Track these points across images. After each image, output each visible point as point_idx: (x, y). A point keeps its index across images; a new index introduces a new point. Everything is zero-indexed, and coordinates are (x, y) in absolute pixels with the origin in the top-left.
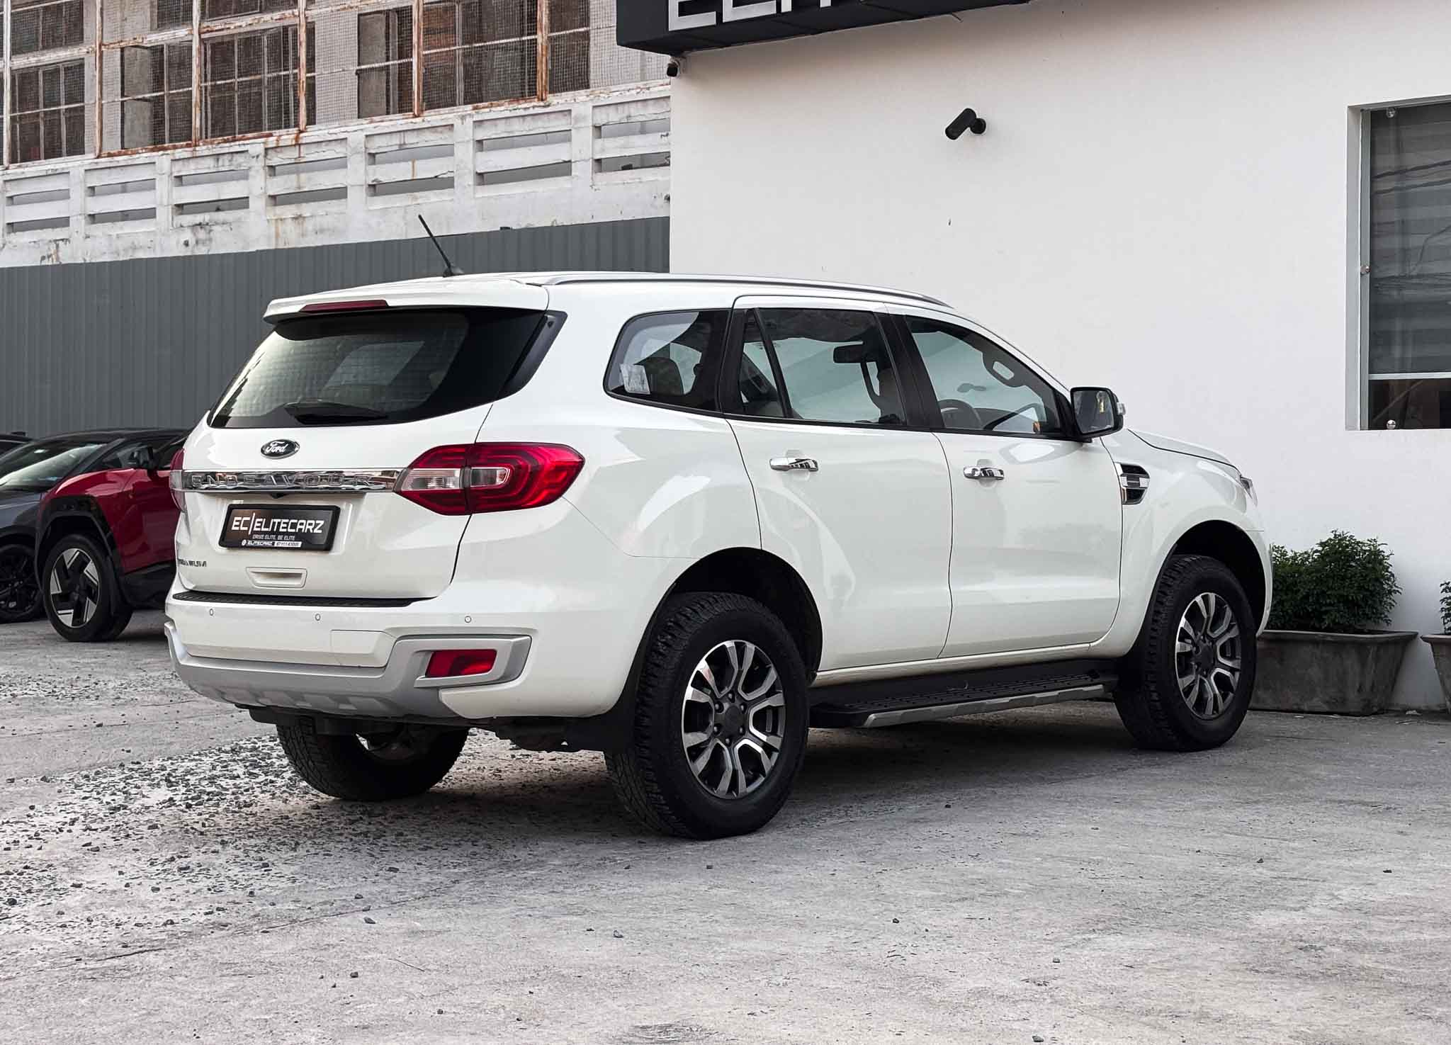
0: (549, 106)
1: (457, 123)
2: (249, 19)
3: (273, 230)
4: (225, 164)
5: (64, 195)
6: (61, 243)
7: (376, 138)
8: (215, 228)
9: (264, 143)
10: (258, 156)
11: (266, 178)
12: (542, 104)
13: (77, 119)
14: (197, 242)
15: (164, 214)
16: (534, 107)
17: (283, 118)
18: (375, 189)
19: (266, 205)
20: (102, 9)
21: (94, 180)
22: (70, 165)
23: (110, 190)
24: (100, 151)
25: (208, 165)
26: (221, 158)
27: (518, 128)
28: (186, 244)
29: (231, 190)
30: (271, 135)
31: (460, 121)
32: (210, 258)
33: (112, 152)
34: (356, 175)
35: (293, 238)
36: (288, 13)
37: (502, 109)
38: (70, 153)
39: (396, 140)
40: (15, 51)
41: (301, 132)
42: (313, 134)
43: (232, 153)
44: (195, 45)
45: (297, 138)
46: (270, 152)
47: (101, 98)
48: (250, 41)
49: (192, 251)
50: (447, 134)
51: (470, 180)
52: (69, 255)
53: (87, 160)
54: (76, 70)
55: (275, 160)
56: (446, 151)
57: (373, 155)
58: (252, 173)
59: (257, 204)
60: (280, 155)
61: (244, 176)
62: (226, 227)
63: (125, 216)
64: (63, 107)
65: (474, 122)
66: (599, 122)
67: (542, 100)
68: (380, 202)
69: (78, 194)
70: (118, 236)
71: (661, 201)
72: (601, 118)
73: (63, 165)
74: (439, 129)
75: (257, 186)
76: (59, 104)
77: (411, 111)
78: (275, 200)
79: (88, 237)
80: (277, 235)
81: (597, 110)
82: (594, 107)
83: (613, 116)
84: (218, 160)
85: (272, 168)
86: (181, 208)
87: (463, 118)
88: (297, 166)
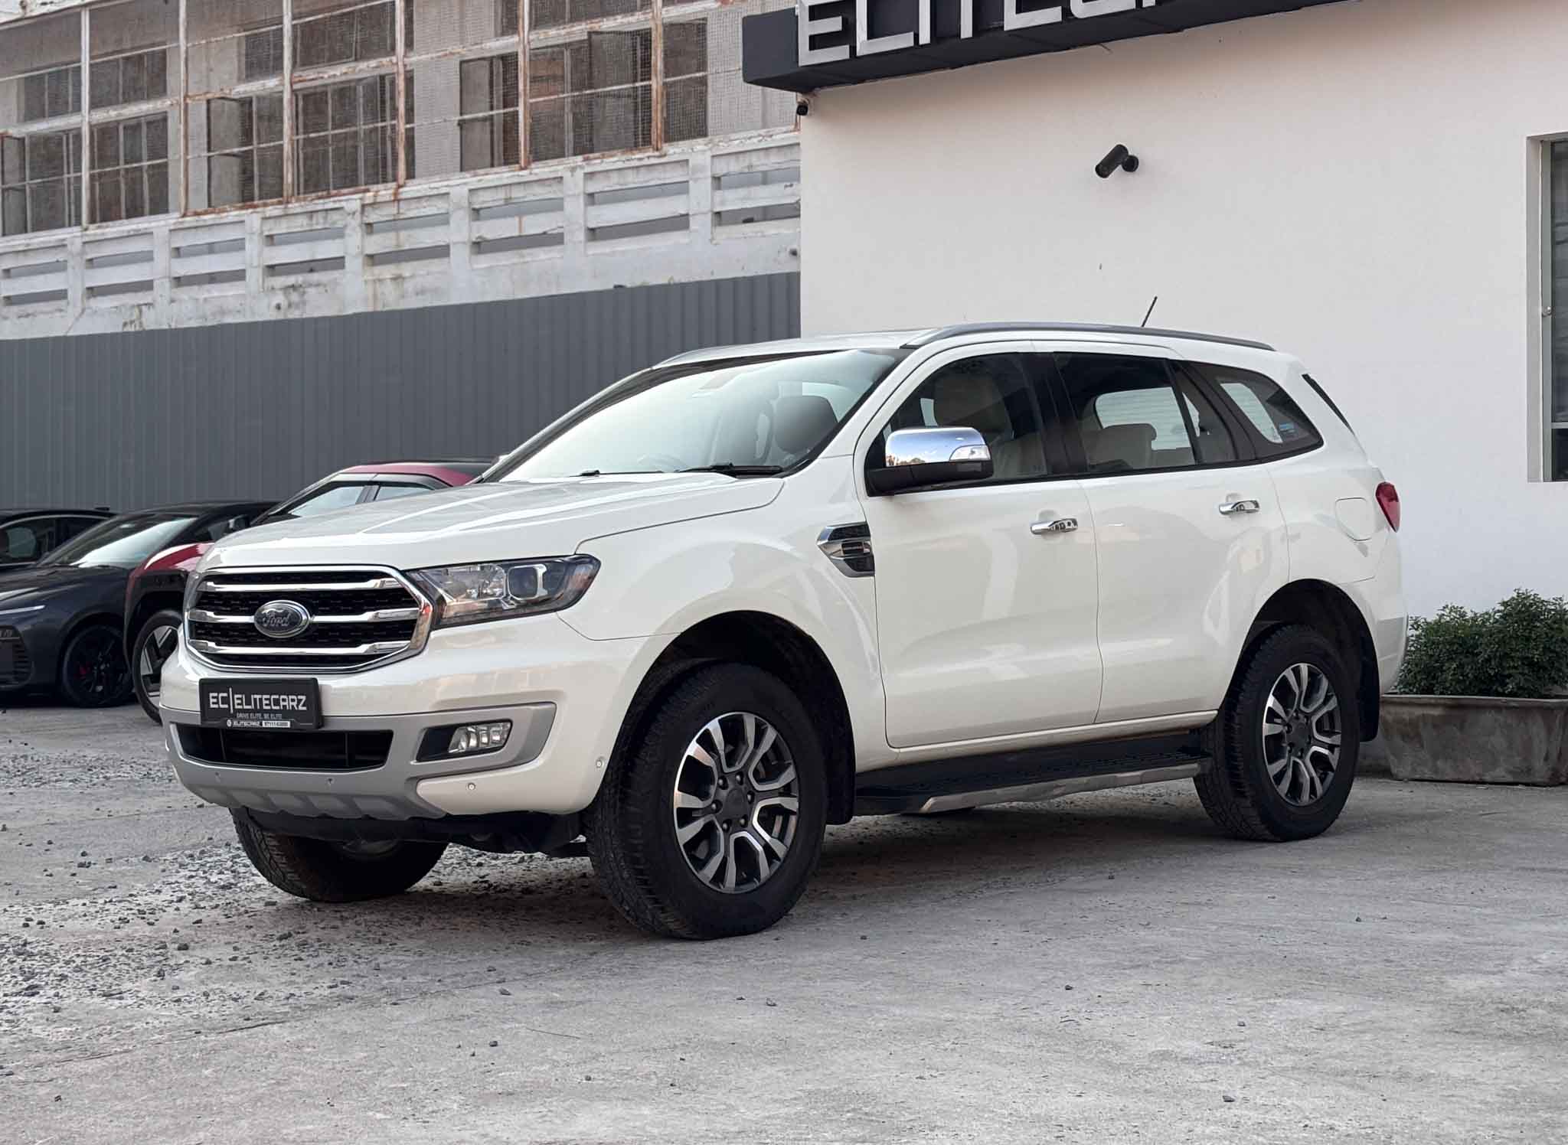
0: (665, 155)
1: (567, 175)
2: (344, 68)
3: (370, 294)
4: (319, 223)
5: (147, 257)
6: (144, 308)
7: (481, 193)
8: (312, 291)
9: (361, 199)
10: (354, 213)
11: (363, 236)
12: (657, 154)
13: (160, 175)
14: (290, 305)
15: (254, 276)
16: (649, 157)
17: (381, 172)
18: (479, 246)
19: (364, 265)
20: (187, 59)
21: (180, 241)
22: (153, 224)
23: (195, 251)
24: (186, 209)
25: (300, 224)
26: (315, 215)
27: (633, 180)
28: (278, 307)
29: (326, 249)
30: (368, 191)
31: (569, 174)
32: (302, 322)
33: (199, 210)
34: (459, 232)
35: (393, 299)
36: (385, 60)
37: (615, 160)
38: (153, 212)
39: (501, 195)
40: (94, 105)
41: (400, 187)
42: (411, 189)
43: (327, 210)
44: (287, 96)
45: (396, 194)
46: (367, 209)
47: (186, 152)
48: (344, 92)
49: (285, 314)
50: (555, 187)
51: (581, 236)
52: (152, 321)
53: (170, 220)
54: (159, 123)
55: (373, 217)
56: (555, 205)
57: (476, 211)
58: (348, 231)
59: (353, 264)
60: (377, 211)
61: (339, 234)
62: (321, 289)
63: (213, 278)
64: (145, 164)
65: (585, 174)
66: (719, 172)
67: (657, 150)
68: (485, 261)
69: (162, 257)
70: (205, 300)
71: (785, 256)
72: (722, 167)
73: (146, 225)
74: (547, 182)
75: (353, 244)
76: (140, 160)
77: (518, 162)
78: (373, 259)
79: (172, 301)
80: (375, 296)
81: (716, 160)
82: (713, 156)
83: (734, 166)
84: (311, 218)
85: (369, 225)
86: (272, 270)
87: (573, 170)
88: (395, 224)
